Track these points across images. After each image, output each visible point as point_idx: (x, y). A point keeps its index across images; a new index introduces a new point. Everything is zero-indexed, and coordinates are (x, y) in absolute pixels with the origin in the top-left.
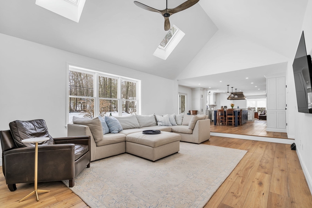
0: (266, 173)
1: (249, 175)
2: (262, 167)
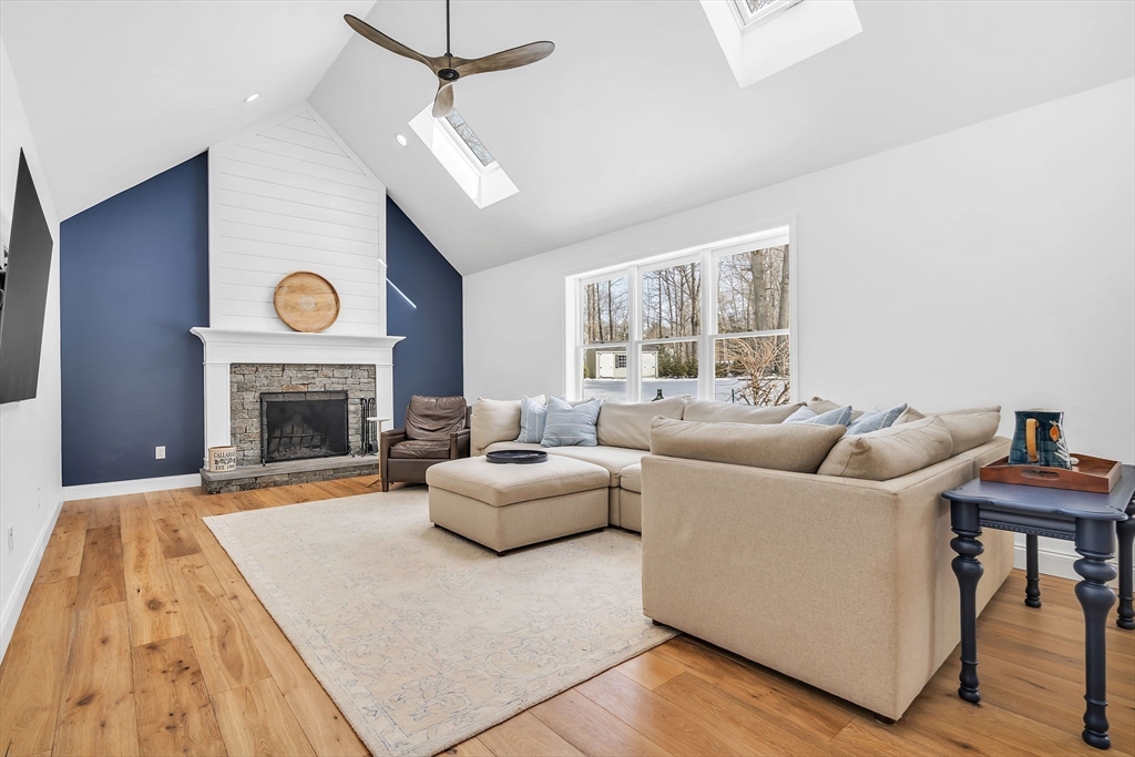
0: (152, 647)
1: (202, 611)
2: (181, 667)
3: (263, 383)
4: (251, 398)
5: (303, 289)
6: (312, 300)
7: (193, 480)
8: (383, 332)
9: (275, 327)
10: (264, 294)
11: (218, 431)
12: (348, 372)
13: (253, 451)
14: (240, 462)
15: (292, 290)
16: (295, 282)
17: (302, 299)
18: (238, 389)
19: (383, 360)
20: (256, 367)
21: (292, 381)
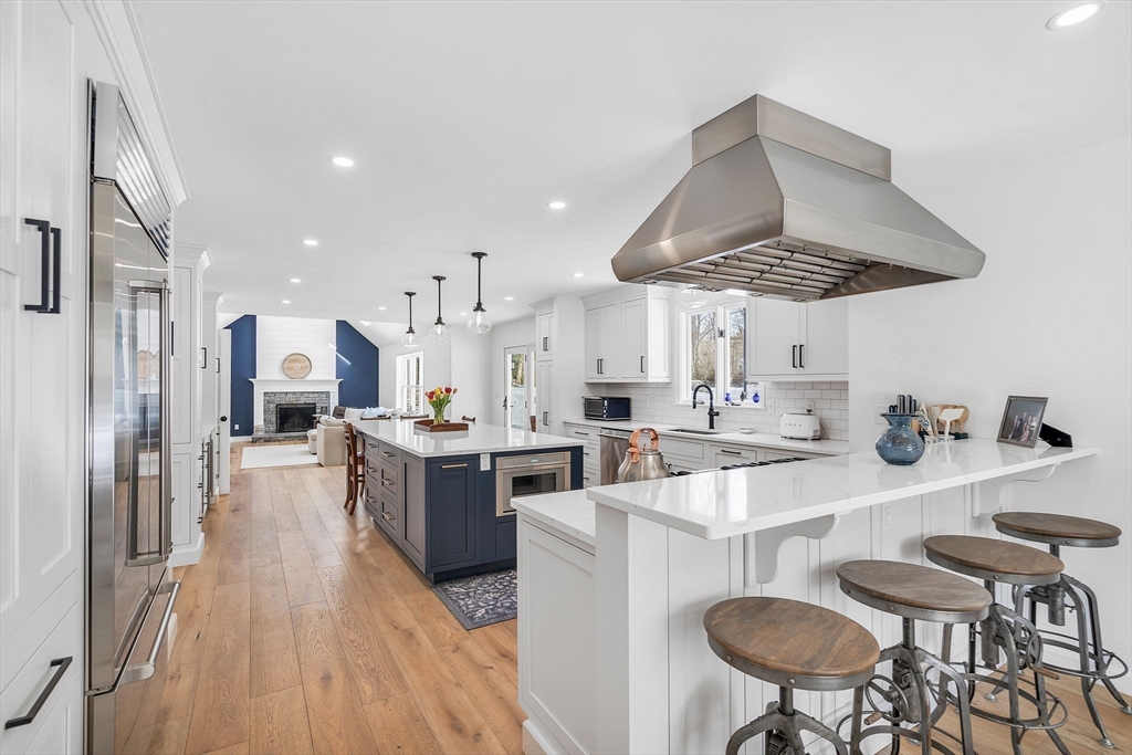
3: (277, 400)
4: (272, 406)
5: (295, 361)
6: (299, 365)
7: (249, 438)
8: (334, 378)
9: (283, 377)
10: (279, 363)
11: (259, 420)
12: (316, 395)
13: (273, 428)
14: (266, 432)
15: (291, 361)
16: (292, 357)
17: (295, 365)
18: (267, 402)
19: (334, 390)
20: (275, 393)
21: (291, 400)
